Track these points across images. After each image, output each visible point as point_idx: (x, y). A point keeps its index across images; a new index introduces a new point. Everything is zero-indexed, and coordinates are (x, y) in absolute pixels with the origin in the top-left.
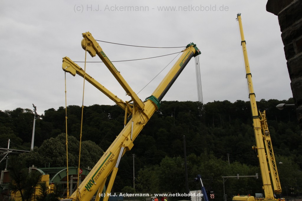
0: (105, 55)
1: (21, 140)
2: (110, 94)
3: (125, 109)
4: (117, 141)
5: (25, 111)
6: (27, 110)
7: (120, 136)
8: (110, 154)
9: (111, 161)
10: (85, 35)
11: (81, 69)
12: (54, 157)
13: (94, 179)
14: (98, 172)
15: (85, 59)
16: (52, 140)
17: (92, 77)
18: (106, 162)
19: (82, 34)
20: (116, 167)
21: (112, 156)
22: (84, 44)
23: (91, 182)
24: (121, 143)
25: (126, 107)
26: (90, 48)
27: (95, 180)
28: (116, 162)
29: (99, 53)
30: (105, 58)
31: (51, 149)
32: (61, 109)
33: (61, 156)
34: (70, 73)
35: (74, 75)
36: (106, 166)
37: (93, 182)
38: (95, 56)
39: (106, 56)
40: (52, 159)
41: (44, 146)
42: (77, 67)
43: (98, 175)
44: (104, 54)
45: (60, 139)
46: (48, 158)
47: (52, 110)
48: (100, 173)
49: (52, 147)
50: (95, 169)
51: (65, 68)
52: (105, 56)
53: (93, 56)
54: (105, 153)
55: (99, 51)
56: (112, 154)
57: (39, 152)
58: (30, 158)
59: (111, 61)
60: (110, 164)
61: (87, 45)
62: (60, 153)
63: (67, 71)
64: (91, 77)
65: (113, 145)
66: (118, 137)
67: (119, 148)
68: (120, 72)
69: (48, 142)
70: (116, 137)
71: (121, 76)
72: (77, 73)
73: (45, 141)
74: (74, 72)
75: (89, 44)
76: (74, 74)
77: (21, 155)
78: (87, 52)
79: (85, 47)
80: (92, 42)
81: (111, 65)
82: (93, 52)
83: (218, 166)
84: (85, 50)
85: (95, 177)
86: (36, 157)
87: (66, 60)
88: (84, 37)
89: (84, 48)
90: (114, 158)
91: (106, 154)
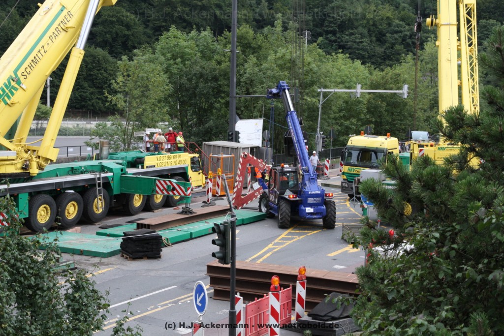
8: (62, 10)
9: (65, 30)
13: (19, 73)
14: (31, 57)
18: (50, 33)
20: (78, 46)
21: (68, 17)
23: (13, 83)
27: (22, 79)
28: (79, 36)
36: (50, 41)
37: (19, 82)
43: (30, 67)
48: (35, 61)
50: (20, 50)
54: (43, 7)
56: (65, 12)
60: (63, 38)
83: (309, 63)
85: (22, 69)
90: (72, 22)
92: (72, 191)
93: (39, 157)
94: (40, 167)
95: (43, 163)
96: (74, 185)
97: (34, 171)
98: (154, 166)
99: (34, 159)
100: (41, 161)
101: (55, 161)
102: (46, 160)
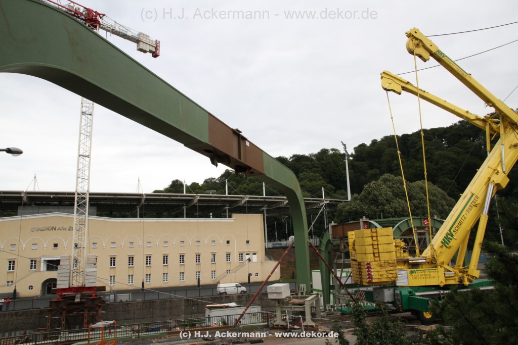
0: (444, 54)
1: (333, 187)
2: (456, 110)
3: (485, 128)
4: (479, 177)
5: (331, 152)
6: (333, 150)
7: (484, 168)
8: (472, 196)
9: (476, 206)
10: (410, 33)
11: (408, 83)
12: (380, 205)
13: (452, 231)
14: (458, 222)
15: (416, 67)
16: (374, 183)
17: (426, 91)
18: (467, 208)
19: (406, 33)
20: (484, 213)
21: (476, 199)
22: (411, 47)
23: (449, 236)
24: (486, 179)
25: (486, 125)
26: (420, 50)
27: (454, 234)
28: (484, 208)
29: (435, 53)
30: (444, 58)
31: (375, 195)
32: (374, 142)
33: (390, 204)
34: (394, 91)
35: (400, 94)
36: (467, 213)
37: (452, 235)
38: (428, 60)
39: (446, 56)
40: (378, 208)
41: (365, 192)
42: (402, 81)
43: (458, 227)
44: (442, 53)
45: (384, 182)
46: (373, 207)
47: (363, 145)
48: (460, 224)
49: (376, 193)
50: (451, 218)
51: (386, 87)
52: (444, 56)
53: (425, 60)
54: (463, 195)
55: (434, 51)
56: (474, 197)
57: (361, 200)
58: (351, 209)
59: (453, 60)
60: (474, 211)
61: (414, 47)
62: (387, 200)
63: (389, 90)
64: (424, 92)
65: (475, 183)
66: (479, 171)
67: (485, 187)
68: (470, 74)
69: (369, 187)
70: (477, 171)
71: (474, 80)
72: (403, 90)
73: (366, 186)
74: (399, 89)
75: (417, 45)
76: (399, 91)
77: (341, 206)
78: (417, 57)
79: (412, 50)
80: (421, 41)
81: (455, 68)
82: (425, 54)
84: (413, 55)
85: (453, 229)
86: (358, 207)
87: (385, 75)
88: (409, 37)
89: (411, 52)
90: (479, 201)
91: (465, 196)
95: (471, 279)
97: (466, 283)
99: (465, 276)
100: (469, 277)
102: (473, 277)
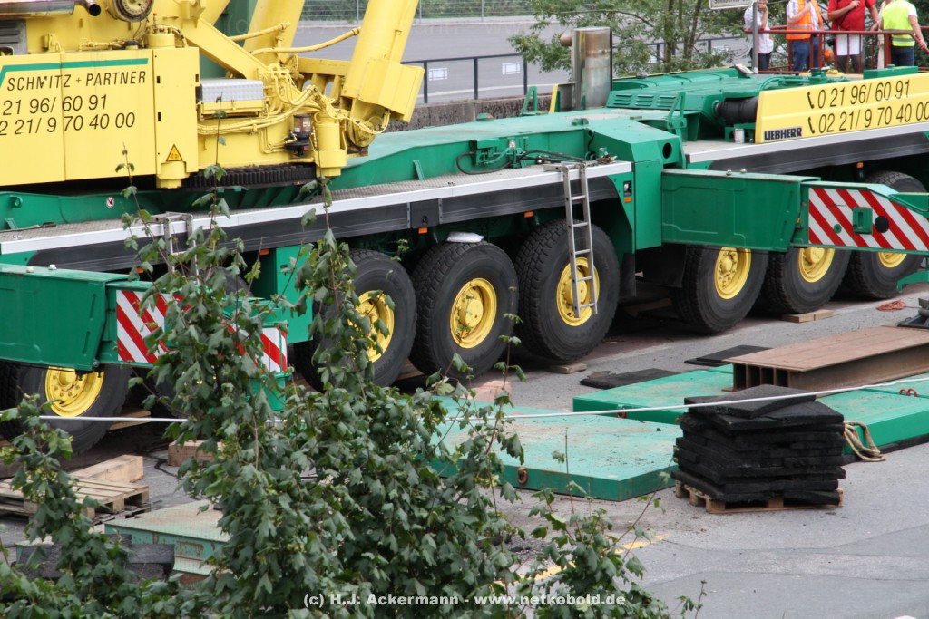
92: (475, 238)
93: (348, 102)
94: (354, 144)
95: (364, 127)
96: (480, 212)
97: (331, 156)
98: (796, 132)
99: (331, 111)
100: (354, 116)
101: (407, 118)
102: (377, 112)
